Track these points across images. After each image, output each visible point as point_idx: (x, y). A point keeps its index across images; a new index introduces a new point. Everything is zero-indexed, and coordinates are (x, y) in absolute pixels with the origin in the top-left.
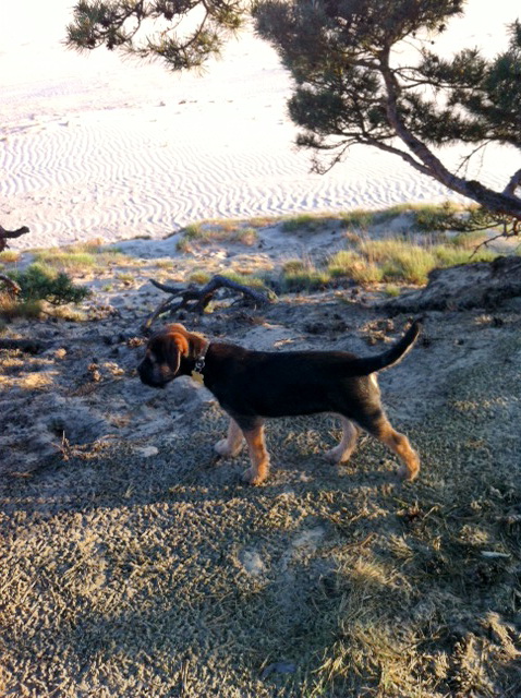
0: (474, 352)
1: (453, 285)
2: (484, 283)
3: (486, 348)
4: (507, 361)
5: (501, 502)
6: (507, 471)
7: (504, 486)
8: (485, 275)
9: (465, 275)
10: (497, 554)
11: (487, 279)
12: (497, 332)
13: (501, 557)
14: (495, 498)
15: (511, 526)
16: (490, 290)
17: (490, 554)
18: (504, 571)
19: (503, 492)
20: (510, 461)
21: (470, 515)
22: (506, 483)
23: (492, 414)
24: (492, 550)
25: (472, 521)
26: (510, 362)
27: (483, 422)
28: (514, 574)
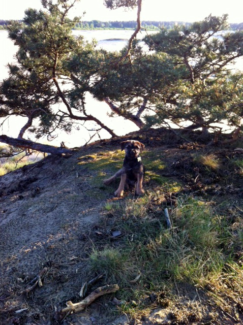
0: (10, 214)
1: (7, 182)
2: (20, 179)
3: (16, 211)
4: (24, 215)
5: (23, 283)
6: (25, 268)
7: (24, 276)
8: (20, 174)
9: (12, 176)
10: (22, 310)
11: (21, 176)
12: (21, 202)
13: (24, 311)
14: (20, 283)
15: (29, 293)
16: (21, 182)
17: (19, 311)
18: (26, 317)
19: (23, 279)
20: (26, 263)
21: (8, 296)
22: (24, 274)
23: (17, 243)
24: (20, 309)
25: (10, 298)
26: (25, 215)
27: (13, 248)
28: (31, 316)
